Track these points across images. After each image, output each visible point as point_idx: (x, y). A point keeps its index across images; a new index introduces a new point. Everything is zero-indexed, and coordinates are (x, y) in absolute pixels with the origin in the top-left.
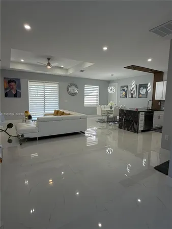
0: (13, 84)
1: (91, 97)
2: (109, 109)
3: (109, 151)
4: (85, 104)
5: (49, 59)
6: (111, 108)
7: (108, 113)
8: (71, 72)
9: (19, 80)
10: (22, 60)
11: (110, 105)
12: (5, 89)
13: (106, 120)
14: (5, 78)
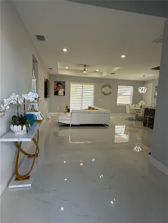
0: (60, 85)
1: (124, 97)
2: (139, 108)
3: (137, 149)
4: (118, 103)
5: (85, 66)
6: (141, 107)
7: (138, 112)
8: (104, 75)
9: (64, 82)
10: (67, 68)
11: (140, 104)
12: (55, 89)
13: (134, 119)
14: (55, 81)
